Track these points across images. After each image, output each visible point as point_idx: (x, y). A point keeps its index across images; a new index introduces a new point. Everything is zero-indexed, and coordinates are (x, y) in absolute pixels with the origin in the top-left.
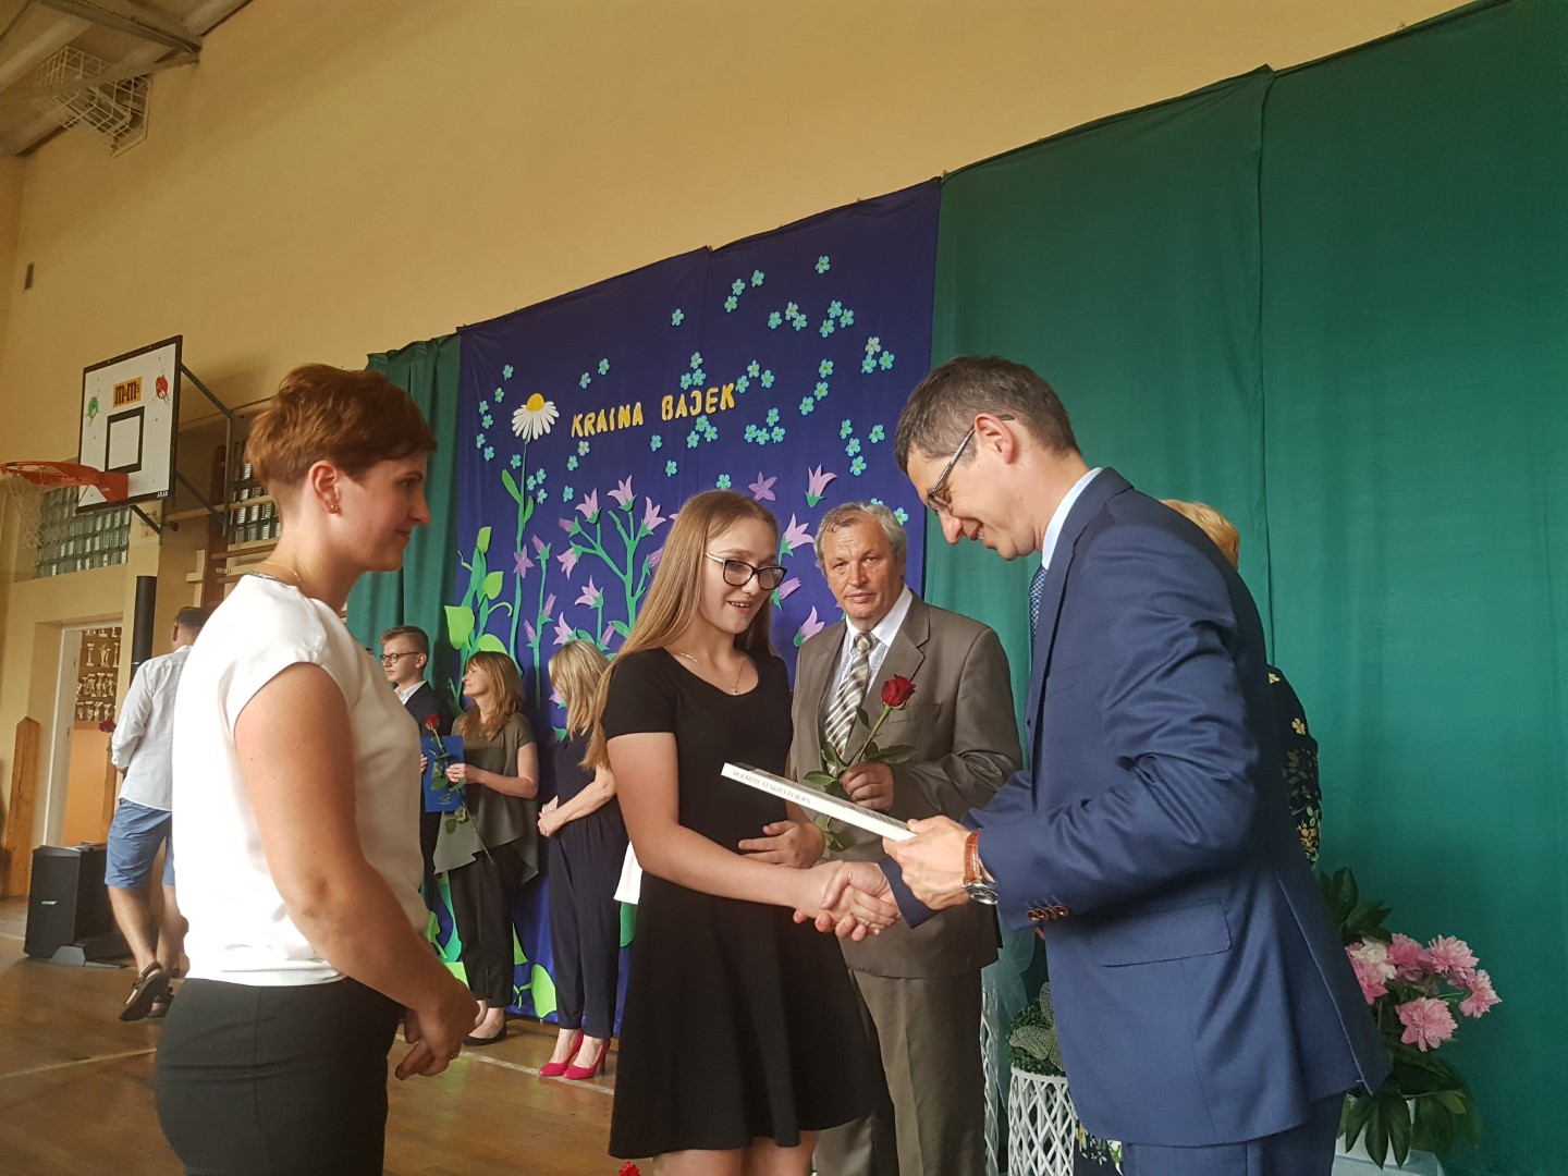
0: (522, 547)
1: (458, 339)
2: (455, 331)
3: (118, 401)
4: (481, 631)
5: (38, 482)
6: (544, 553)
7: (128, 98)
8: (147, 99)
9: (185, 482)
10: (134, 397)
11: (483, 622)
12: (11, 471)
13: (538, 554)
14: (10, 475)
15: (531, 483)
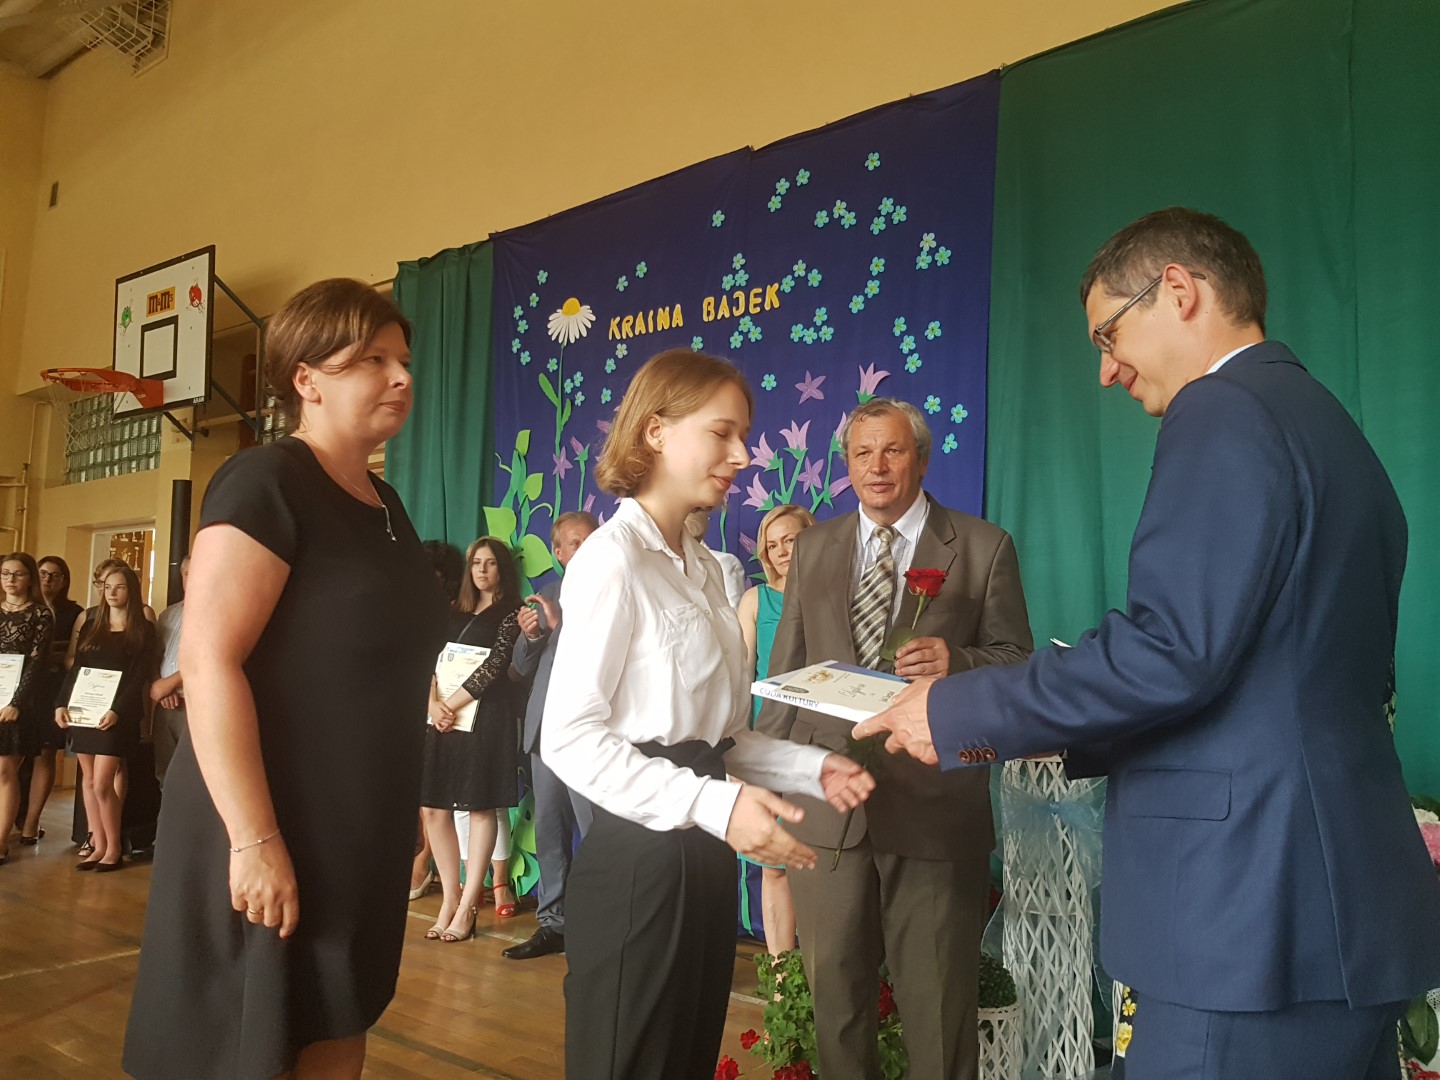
0: (561, 449)
1: (491, 244)
2: (487, 237)
3: (151, 311)
4: (523, 531)
5: (73, 390)
6: (582, 455)
7: (150, 18)
8: (168, 19)
9: (218, 389)
10: (166, 306)
11: (525, 522)
12: (51, 377)
13: (577, 456)
14: (50, 382)
15: (568, 386)
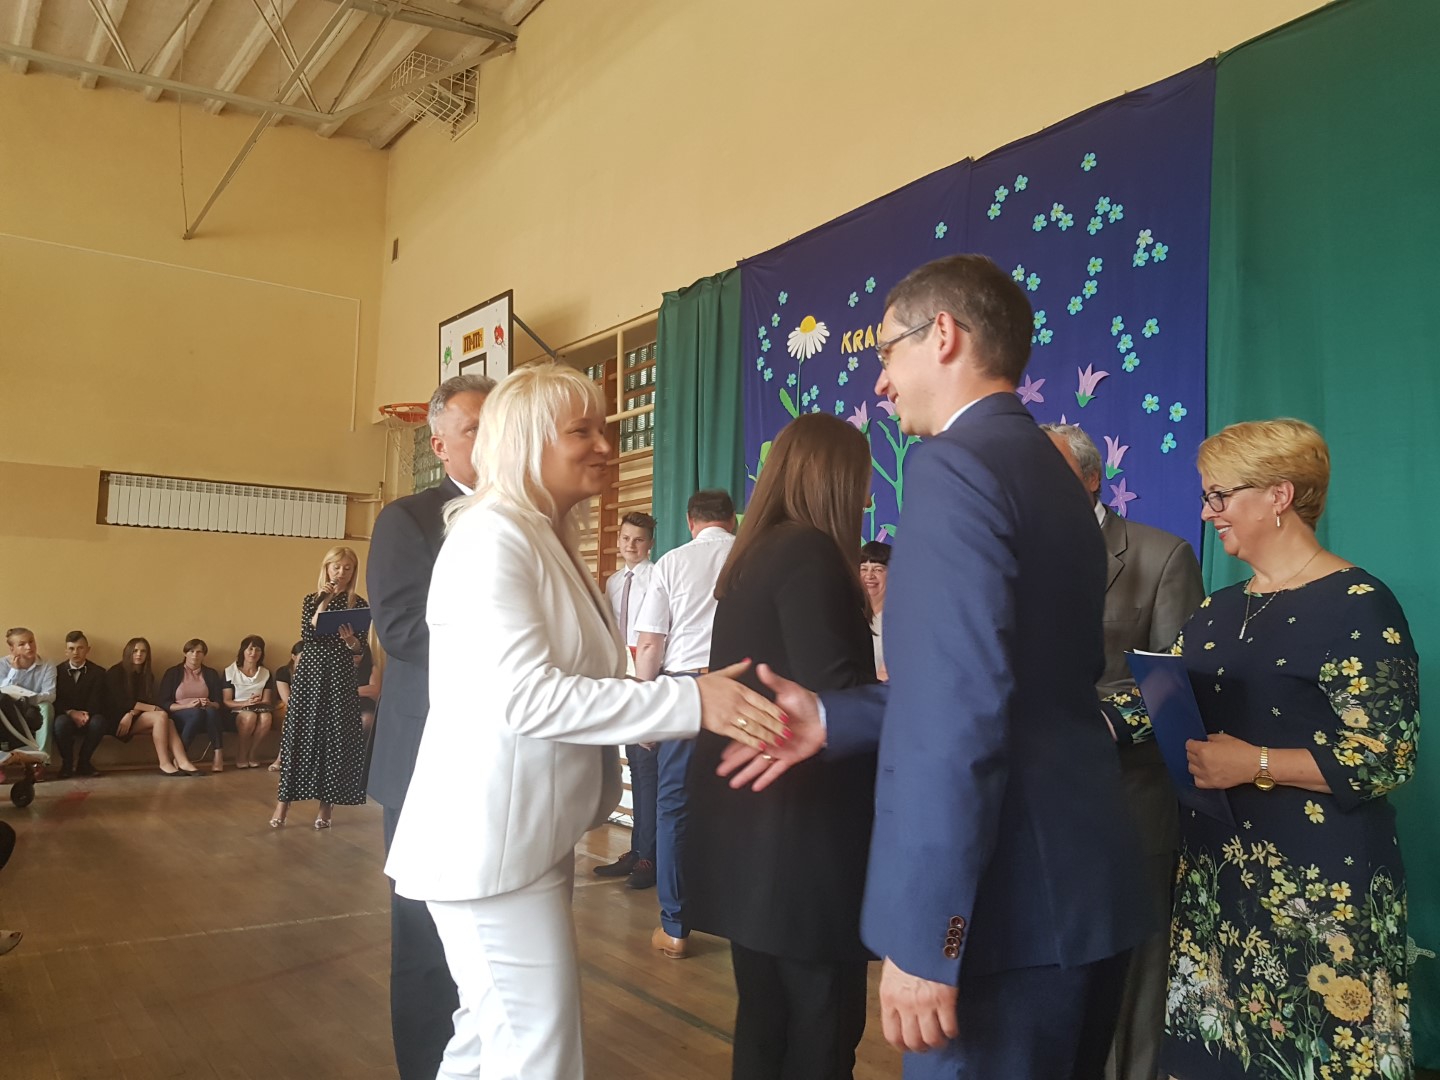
1: (739, 271)
2: (735, 265)
3: (466, 350)
5: (409, 421)
8: (477, 89)
10: (477, 345)
12: (388, 412)
14: (387, 416)
15: (806, 401)
